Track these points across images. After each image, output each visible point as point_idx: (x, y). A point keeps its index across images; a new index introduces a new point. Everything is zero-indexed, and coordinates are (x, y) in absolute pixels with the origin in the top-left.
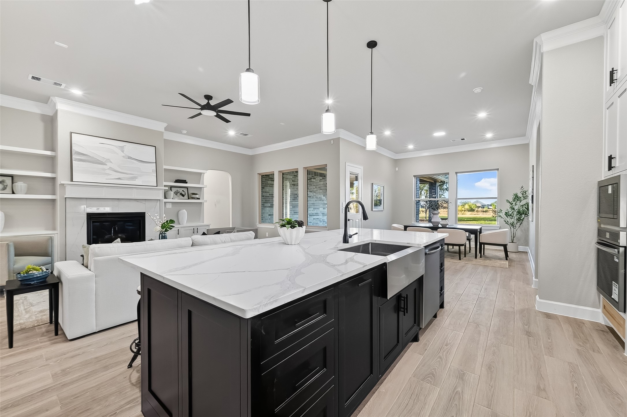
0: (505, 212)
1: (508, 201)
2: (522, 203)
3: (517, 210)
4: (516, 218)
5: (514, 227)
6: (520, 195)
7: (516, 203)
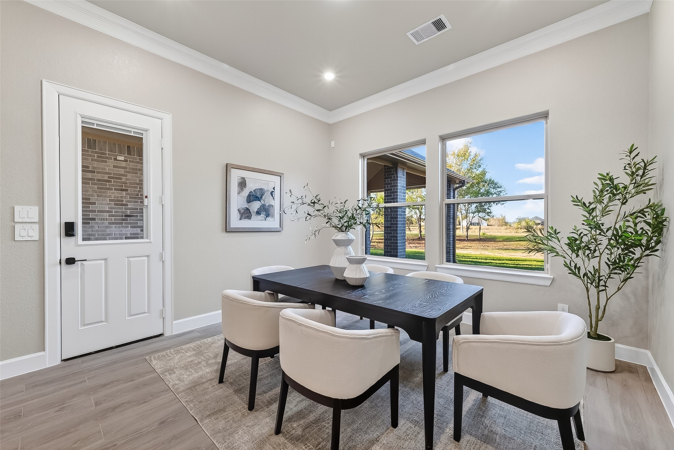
0: (568, 238)
1: (577, 201)
2: (631, 207)
3: (610, 233)
4: (605, 257)
5: (601, 288)
6: (623, 179)
7: (607, 206)
